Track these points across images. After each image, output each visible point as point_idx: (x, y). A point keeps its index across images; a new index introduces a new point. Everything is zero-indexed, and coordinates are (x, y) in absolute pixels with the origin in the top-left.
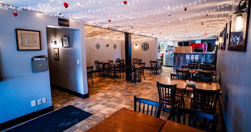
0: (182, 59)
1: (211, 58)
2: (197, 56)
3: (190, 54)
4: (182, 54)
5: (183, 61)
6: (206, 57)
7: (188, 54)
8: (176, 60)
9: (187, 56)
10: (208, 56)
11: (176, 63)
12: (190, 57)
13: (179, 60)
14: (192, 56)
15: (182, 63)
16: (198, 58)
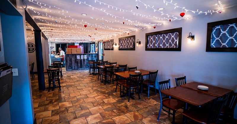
0: (73, 59)
1: (95, 57)
2: (86, 56)
3: (80, 55)
4: (73, 55)
5: (74, 61)
6: (92, 56)
7: (78, 54)
8: (68, 61)
9: (77, 57)
10: (93, 55)
11: (68, 63)
12: (80, 57)
13: (71, 60)
14: (82, 56)
15: (74, 63)
16: (86, 57)
